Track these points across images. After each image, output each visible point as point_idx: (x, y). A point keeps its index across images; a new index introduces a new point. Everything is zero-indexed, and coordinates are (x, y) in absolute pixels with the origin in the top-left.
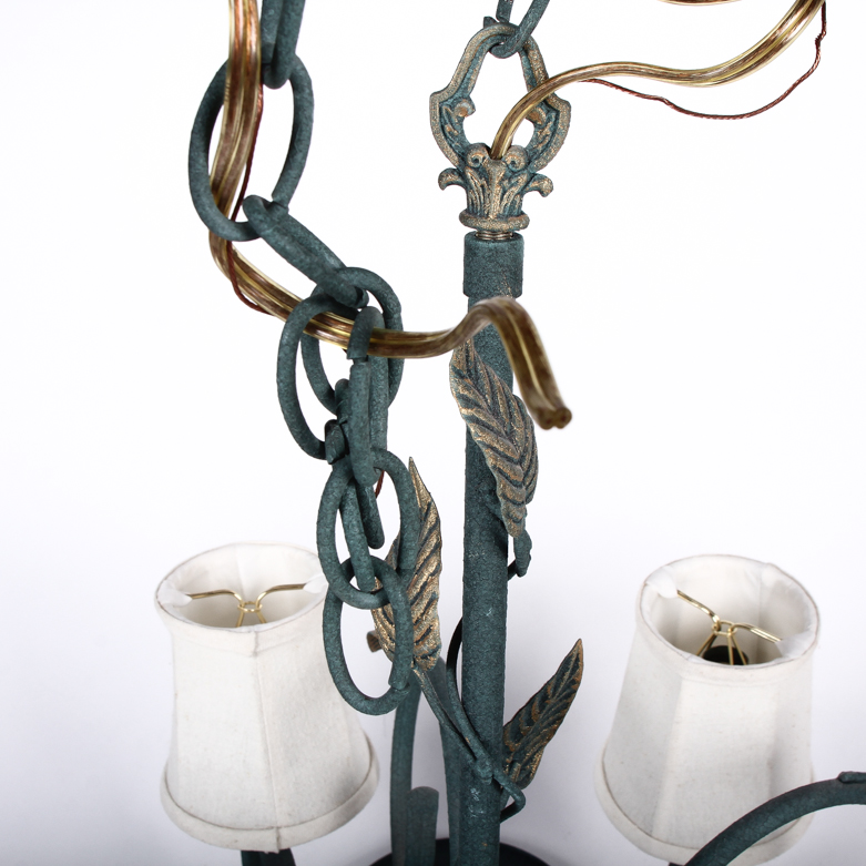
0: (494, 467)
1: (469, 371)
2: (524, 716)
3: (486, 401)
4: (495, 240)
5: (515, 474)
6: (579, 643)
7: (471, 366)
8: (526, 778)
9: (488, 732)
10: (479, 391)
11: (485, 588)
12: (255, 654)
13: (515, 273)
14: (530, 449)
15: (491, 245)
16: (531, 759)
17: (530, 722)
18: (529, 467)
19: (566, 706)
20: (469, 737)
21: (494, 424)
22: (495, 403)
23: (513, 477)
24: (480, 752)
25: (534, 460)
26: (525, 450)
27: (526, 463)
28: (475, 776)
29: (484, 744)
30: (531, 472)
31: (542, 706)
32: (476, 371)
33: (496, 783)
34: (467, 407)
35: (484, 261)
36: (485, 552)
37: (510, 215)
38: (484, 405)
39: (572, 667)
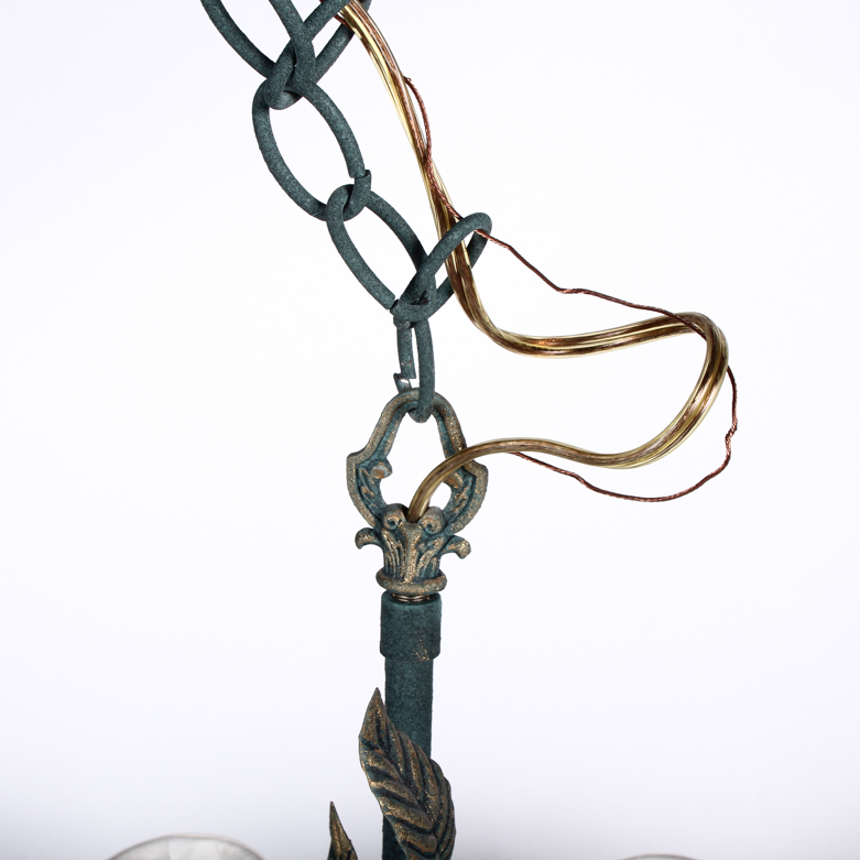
0: (404, 842)
1: (380, 740)
3: (398, 770)
4: (411, 602)
5: (427, 846)
7: (383, 735)
10: (390, 760)
13: (432, 635)
14: (445, 806)
15: (407, 608)
18: (444, 833)
21: (406, 794)
22: (407, 770)
23: (424, 849)
25: (450, 825)
26: (440, 817)
27: (440, 831)
30: (446, 838)
32: (388, 739)
34: (376, 780)
35: (399, 623)
37: (427, 578)
38: (394, 774)
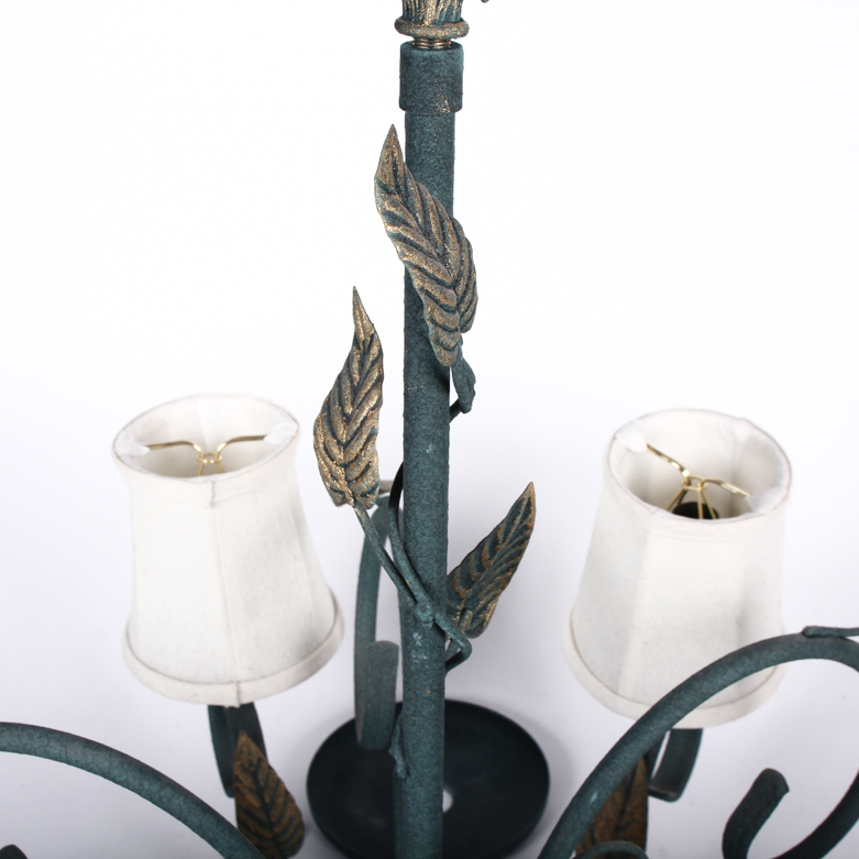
0: (422, 289)
1: (397, 186)
2: (473, 563)
3: (417, 220)
4: (431, 49)
5: (446, 298)
6: (530, 486)
7: (401, 182)
8: (478, 628)
9: (429, 574)
10: (408, 208)
11: (425, 424)
12: (213, 504)
13: (453, 85)
14: (466, 274)
15: (426, 54)
16: (485, 608)
17: (481, 568)
18: (465, 293)
19: (520, 553)
20: (410, 579)
21: (424, 244)
22: (427, 222)
23: (443, 301)
24: (421, 595)
25: (471, 286)
26: (460, 275)
27: (461, 288)
28: (416, 620)
29: (426, 587)
30: (467, 299)
31: (493, 551)
32: (406, 188)
33: (436, 627)
34: (393, 224)
35: (418, 71)
36: (424, 384)
37: (448, 21)
38: (414, 224)
39: (523, 512)
